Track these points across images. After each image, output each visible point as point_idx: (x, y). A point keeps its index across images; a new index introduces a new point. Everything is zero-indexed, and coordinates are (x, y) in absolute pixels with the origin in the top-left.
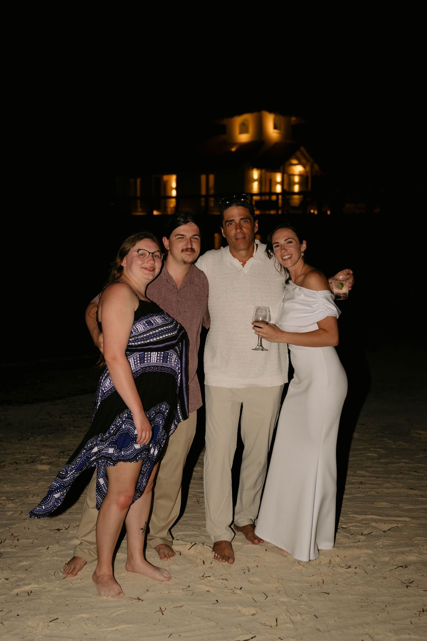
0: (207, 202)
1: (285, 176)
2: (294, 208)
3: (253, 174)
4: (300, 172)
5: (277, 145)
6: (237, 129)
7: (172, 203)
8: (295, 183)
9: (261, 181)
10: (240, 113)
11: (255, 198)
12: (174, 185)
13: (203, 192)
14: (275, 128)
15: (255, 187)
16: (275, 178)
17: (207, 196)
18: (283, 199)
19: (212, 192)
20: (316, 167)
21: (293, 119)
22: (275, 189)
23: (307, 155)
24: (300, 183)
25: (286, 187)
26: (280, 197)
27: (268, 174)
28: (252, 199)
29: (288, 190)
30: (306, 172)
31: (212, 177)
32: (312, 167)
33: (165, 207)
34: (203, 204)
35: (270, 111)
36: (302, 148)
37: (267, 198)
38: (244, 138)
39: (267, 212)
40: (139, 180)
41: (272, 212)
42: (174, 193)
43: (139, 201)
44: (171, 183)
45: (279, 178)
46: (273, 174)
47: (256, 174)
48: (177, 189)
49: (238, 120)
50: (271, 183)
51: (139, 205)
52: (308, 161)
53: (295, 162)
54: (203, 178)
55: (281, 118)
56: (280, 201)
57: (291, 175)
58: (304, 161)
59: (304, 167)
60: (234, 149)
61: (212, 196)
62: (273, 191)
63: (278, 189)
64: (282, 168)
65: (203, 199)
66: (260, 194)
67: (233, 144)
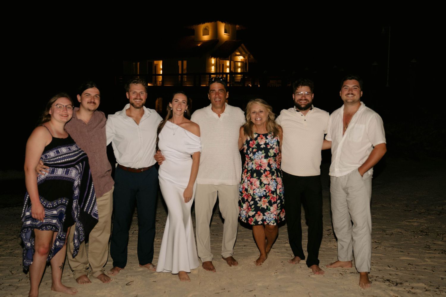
0: (182, 78)
1: (232, 62)
2: (238, 83)
3: (212, 61)
4: (242, 60)
5: (227, 43)
6: (201, 32)
7: (160, 78)
8: (238, 67)
9: (216, 65)
10: (203, 22)
12: (161, 67)
13: (180, 72)
14: (226, 32)
15: (213, 69)
16: (226, 63)
17: (182, 74)
18: (230, 77)
19: (185, 72)
20: (252, 57)
21: (237, 26)
22: (226, 71)
23: (246, 49)
24: (241, 67)
25: (232, 69)
26: (228, 75)
27: (221, 61)
28: (210, 77)
29: (234, 71)
30: (246, 60)
31: (185, 62)
32: (249, 57)
33: (156, 81)
34: (180, 79)
35: (222, 22)
36: (243, 45)
38: (206, 38)
40: (138, 64)
42: (161, 72)
45: (228, 63)
46: (224, 61)
47: (213, 61)
48: (163, 69)
49: (202, 26)
50: (224, 66)
52: (246, 53)
53: (238, 53)
54: (180, 63)
55: (229, 26)
56: (228, 78)
57: (236, 62)
58: (244, 53)
59: (244, 57)
60: (199, 45)
61: (185, 74)
62: (224, 71)
63: (228, 70)
64: (229, 58)
65: (180, 77)
66: (216, 73)
67: (200, 42)
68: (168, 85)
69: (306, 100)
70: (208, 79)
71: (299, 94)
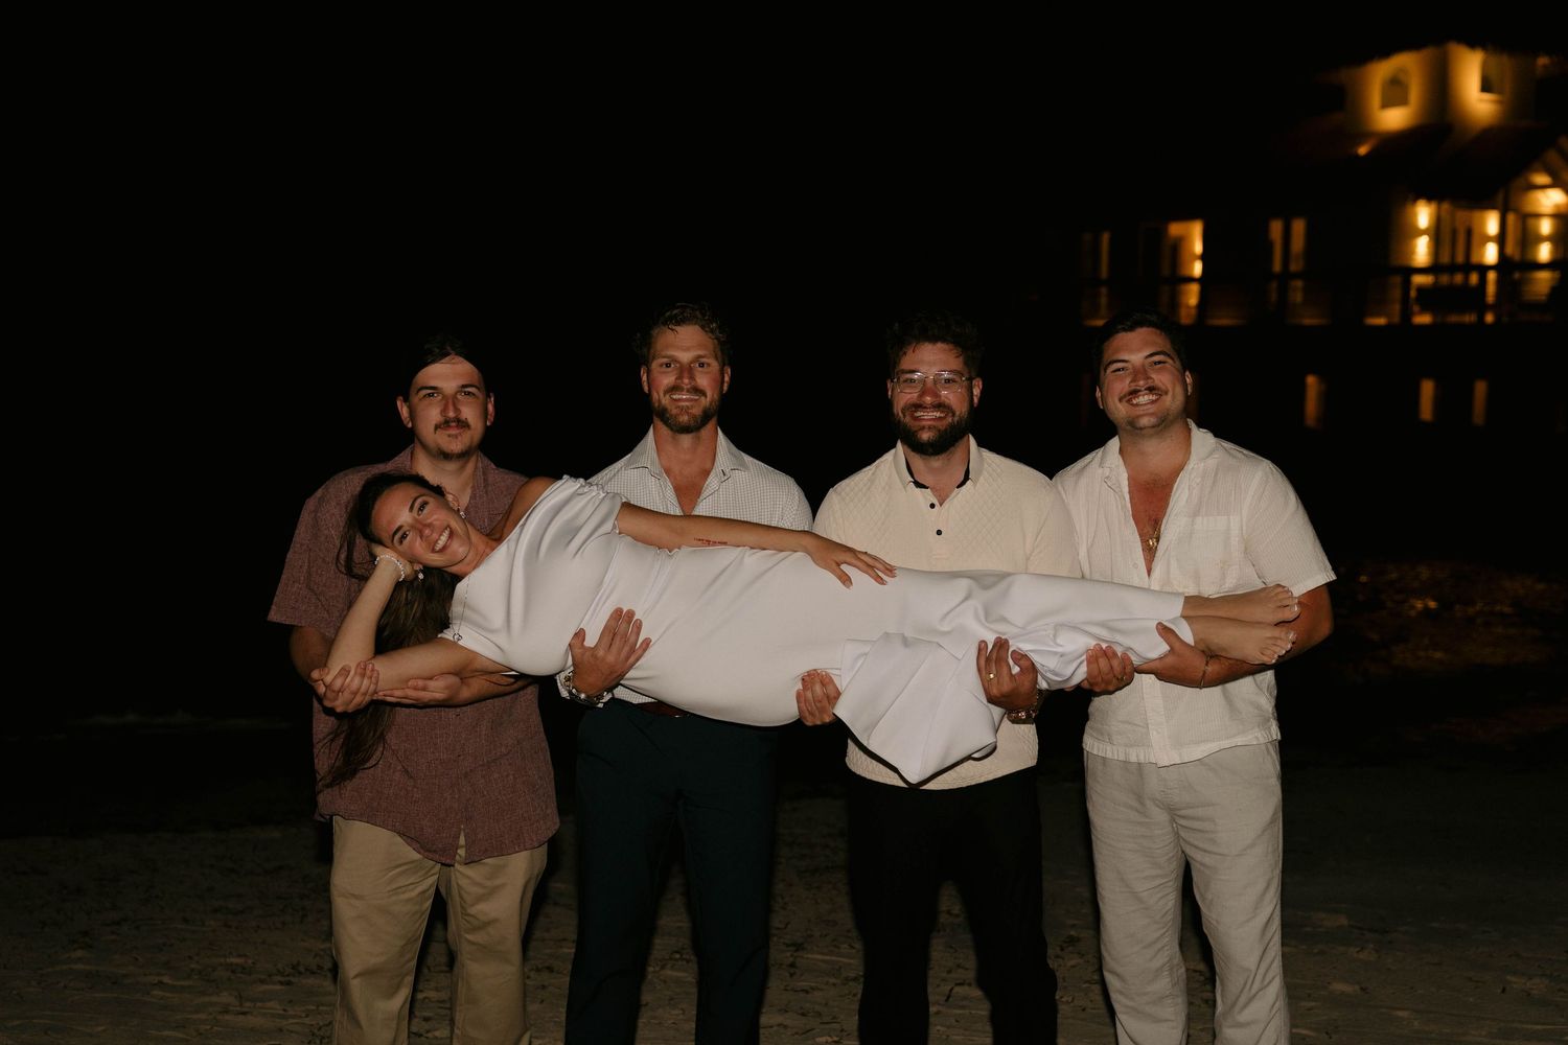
0: (1284, 292)
1: (1511, 218)
2: (1535, 306)
3: (1415, 215)
4: (1556, 206)
5: (1489, 136)
6: (1375, 96)
7: (1192, 296)
8: (1540, 239)
9: (1437, 233)
10: (1385, 53)
11: (1419, 280)
12: (1198, 248)
13: (1277, 267)
14: (1486, 87)
15: (1422, 251)
16: (1483, 224)
17: (1286, 276)
18: (1500, 282)
19: (1297, 265)
21: (1542, 61)
22: (1482, 255)
24: (1555, 238)
25: (1510, 249)
26: (1492, 276)
27: (1462, 215)
28: (1407, 283)
29: (1517, 257)
31: (1299, 227)
33: (1174, 306)
34: (1274, 297)
35: (1472, 44)
36: (1564, 142)
37: (1459, 278)
38: (1394, 119)
39: (1454, 318)
40: (1106, 238)
41: (1469, 318)
42: (1197, 269)
43: (1104, 290)
44: (1189, 244)
45: (1492, 224)
46: (1477, 214)
47: (1423, 215)
48: (1204, 257)
49: (1380, 72)
50: (1471, 238)
51: (1103, 301)
53: (1541, 179)
54: (1276, 228)
55: (1505, 64)
56: (1491, 289)
57: (1528, 218)
58: (1566, 176)
60: (1363, 150)
61: (1296, 276)
62: (1475, 259)
63: (1491, 254)
64: (1500, 197)
65: (1274, 285)
66: (1432, 269)
67: (1363, 135)
68: (1223, 320)
69: (940, 406)
70: (1397, 293)
71: (912, 381)
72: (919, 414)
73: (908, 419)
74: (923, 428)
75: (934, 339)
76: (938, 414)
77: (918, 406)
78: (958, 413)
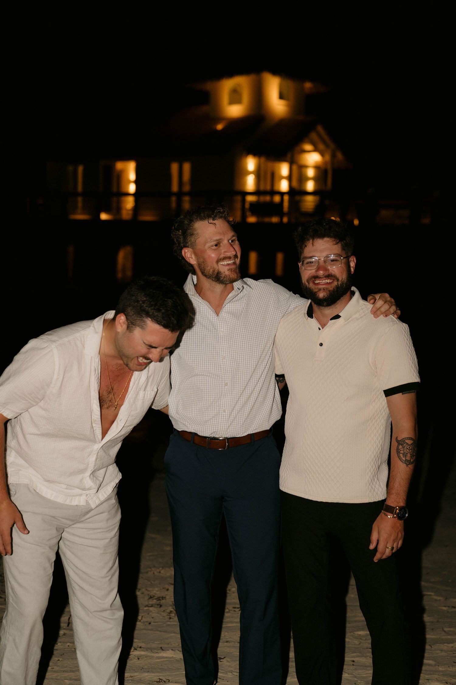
0: (179, 203)
1: (295, 167)
2: (307, 214)
3: (246, 164)
4: (316, 162)
5: (282, 123)
6: (225, 97)
7: (129, 203)
8: (308, 179)
9: (258, 174)
10: (231, 74)
11: (250, 199)
12: (132, 176)
13: (175, 188)
14: (281, 97)
15: (250, 183)
16: (279, 169)
17: (180, 194)
18: (290, 201)
19: (187, 188)
20: (340, 156)
21: (308, 85)
22: (279, 186)
23: (326, 138)
24: (316, 179)
25: (295, 184)
26: (286, 198)
27: (270, 164)
28: (244, 201)
29: (297, 188)
30: (325, 163)
31: (187, 167)
32: (333, 156)
33: (119, 209)
34: (174, 205)
35: (275, 72)
36: (320, 128)
37: (268, 198)
38: (235, 111)
39: (267, 220)
40: (80, 169)
41: (275, 220)
42: (132, 188)
43: (80, 199)
44: (128, 175)
45: (284, 170)
46: (277, 165)
47: (251, 164)
48: (136, 182)
49: (228, 85)
50: (274, 177)
51: (80, 204)
52: (327, 146)
53: (308, 147)
54: (175, 167)
55: (290, 85)
56: (286, 204)
57: (302, 167)
58: (321, 146)
59: (322, 154)
60: (220, 127)
61: (187, 194)
62: (276, 188)
63: (284, 186)
64: (289, 156)
65: (174, 199)
66: (257, 193)
67: (219, 119)
68: (147, 217)
69: (329, 276)
70: (238, 205)
71: (311, 262)
72: (317, 282)
73: (311, 285)
74: (320, 290)
75: (322, 236)
76: (328, 281)
77: (316, 277)
78: (340, 279)
